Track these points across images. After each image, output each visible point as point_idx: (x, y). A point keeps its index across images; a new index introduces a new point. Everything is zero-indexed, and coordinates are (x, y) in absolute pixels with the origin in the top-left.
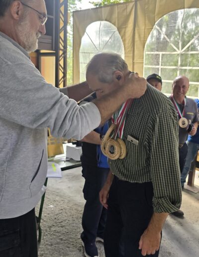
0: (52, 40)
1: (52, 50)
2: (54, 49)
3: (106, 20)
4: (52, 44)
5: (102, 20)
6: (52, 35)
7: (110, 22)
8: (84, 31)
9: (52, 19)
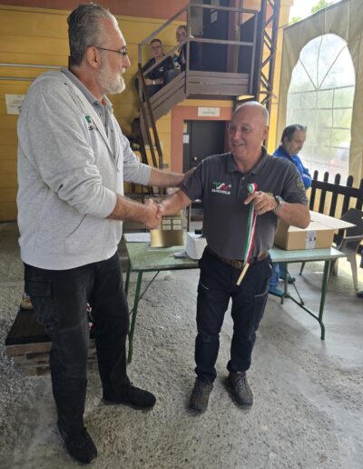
0: (250, 79)
1: (249, 94)
2: (251, 92)
3: (331, 32)
4: (249, 85)
5: (324, 34)
6: (249, 73)
7: (337, 34)
8: (297, 58)
9: (251, 47)
